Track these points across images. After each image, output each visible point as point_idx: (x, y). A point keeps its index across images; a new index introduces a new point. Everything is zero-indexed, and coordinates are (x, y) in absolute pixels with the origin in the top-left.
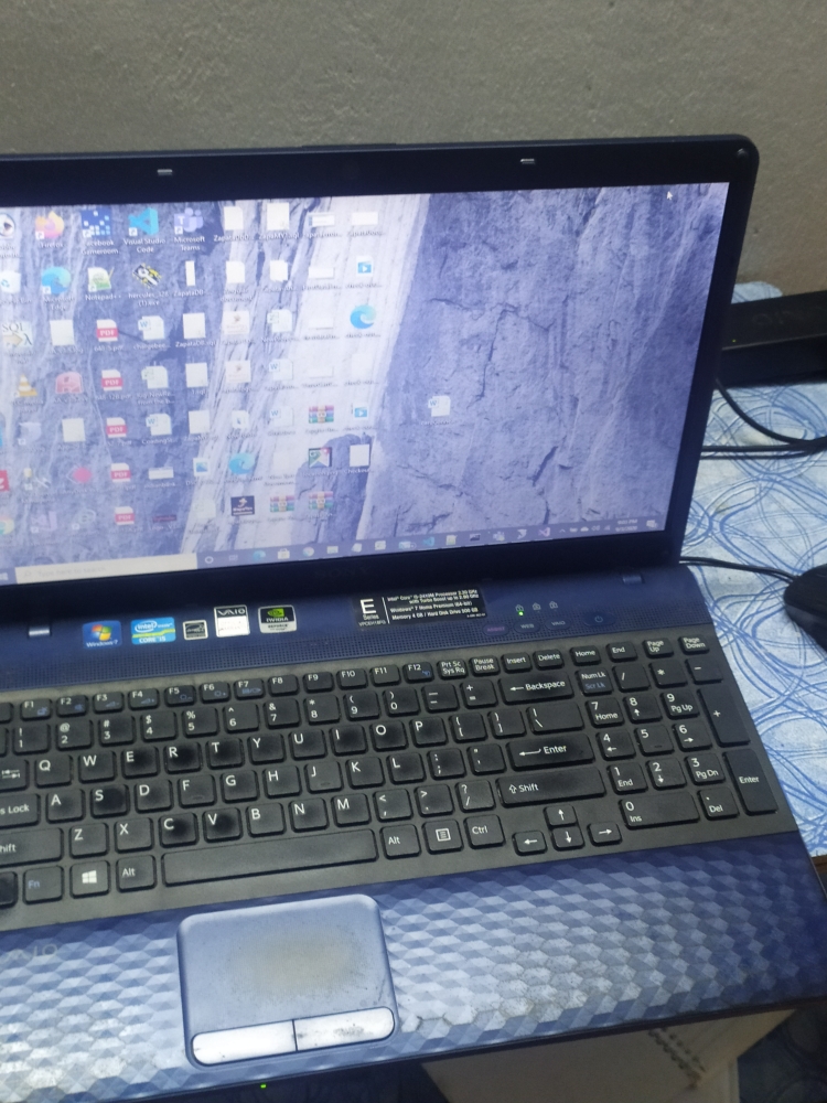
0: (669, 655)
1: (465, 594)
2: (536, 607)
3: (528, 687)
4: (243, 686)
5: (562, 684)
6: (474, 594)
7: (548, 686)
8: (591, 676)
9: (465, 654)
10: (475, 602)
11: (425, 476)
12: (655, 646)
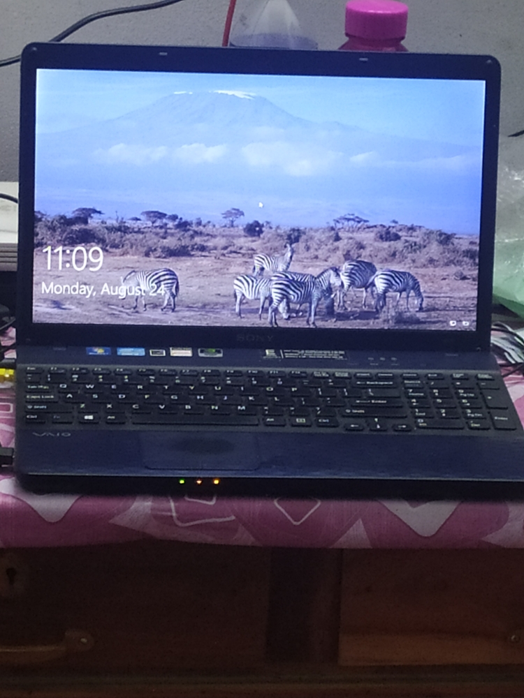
0: (467, 379)
1: (336, 352)
2: (382, 359)
3: (368, 383)
4: (186, 371)
5: (391, 383)
6: (343, 352)
7: (382, 383)
8: (411, 382)
9: (331, 370)
10: (341, 355)
12: (458, 376)
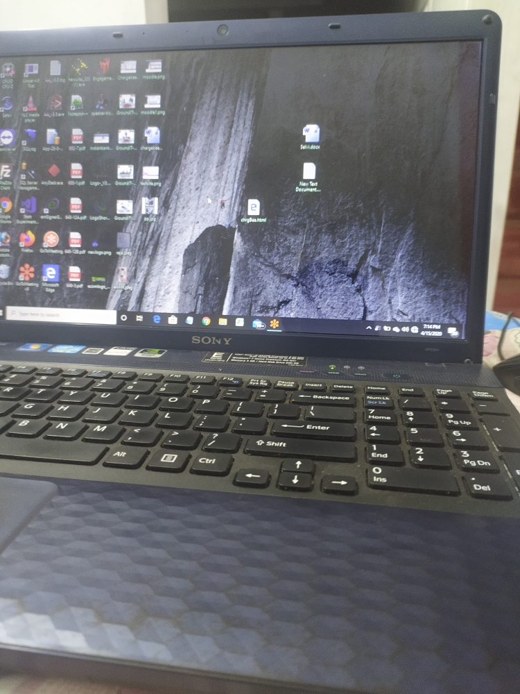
0: (457, 398)
1: (294, 358)
2: (346, 367)
3: (315, 397)
4: (95, 372)
5: (347, 398)
6: (302, 358)
7: (333, 398)
8: (376, 398)
9: (274, 379)
10: (298, 361)
11: (272, 266)
12: (444, 392)
